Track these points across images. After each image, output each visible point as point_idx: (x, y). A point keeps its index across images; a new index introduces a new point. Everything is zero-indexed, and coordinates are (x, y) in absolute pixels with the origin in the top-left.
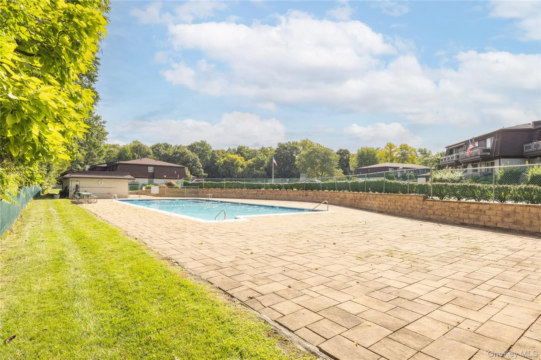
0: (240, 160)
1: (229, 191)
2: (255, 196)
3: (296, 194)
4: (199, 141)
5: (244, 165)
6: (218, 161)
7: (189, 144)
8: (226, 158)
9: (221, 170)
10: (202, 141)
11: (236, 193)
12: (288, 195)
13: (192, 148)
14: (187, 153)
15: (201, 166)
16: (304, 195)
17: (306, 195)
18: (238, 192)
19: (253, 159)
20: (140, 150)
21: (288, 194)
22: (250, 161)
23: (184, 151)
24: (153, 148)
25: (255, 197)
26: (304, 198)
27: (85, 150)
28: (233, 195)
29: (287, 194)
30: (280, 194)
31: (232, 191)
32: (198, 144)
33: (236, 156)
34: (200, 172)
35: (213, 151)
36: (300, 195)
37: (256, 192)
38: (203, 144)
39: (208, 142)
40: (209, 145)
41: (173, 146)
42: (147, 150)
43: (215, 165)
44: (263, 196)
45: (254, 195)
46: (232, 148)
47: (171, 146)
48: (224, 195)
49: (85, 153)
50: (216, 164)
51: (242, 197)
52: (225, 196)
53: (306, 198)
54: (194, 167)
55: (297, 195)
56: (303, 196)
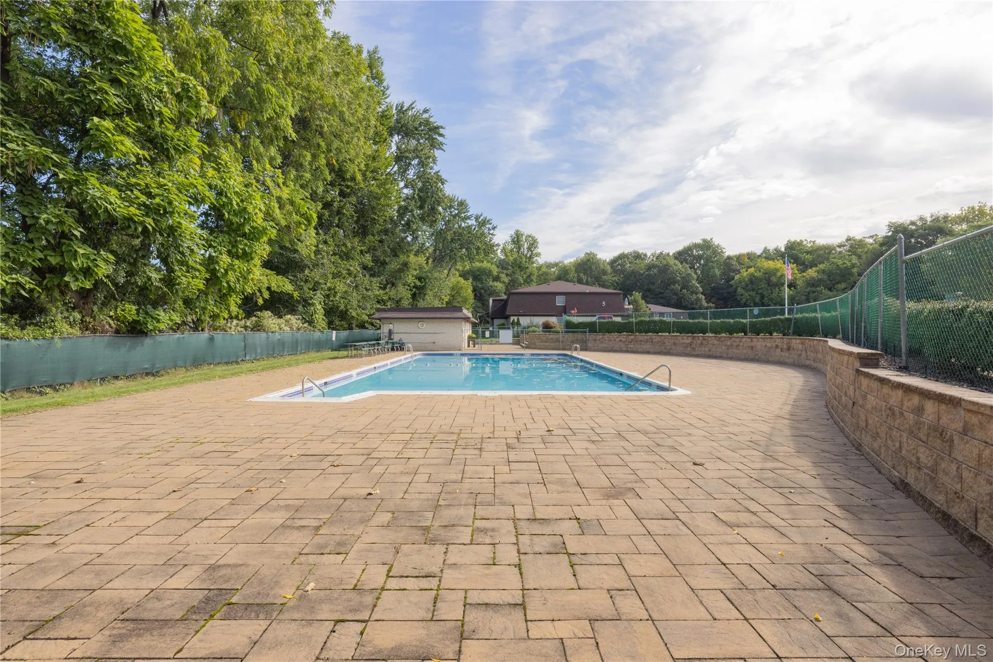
0: (789, 271)
1: (641, 338)
2: (689, 349)
3: (769, 345)
4: (698, 241)
5: (798, 282)
6: (737, 277)
7: (680, 247)
8: (753, 269)
9: (742, 295)
10: (704, 241)
11: (652, 342)
12: (752, 348)
13: (683, 255)
14: (671, 266)
15: (701, 289)
16: (785, 346)
17: (789, 349)
18: (656, 340)
19: (822, 266)
20: (590, 267)
21: (753, 344)
22: (812, 273)
23: (665, 263)
24: (613, 262)
25: (688, 352)
26: (783, 354)
27: (507, 275)
28: (647, 347)
29: (751, 344)
30: (737, 346)
31: (646, 338)
32: (696, 246)
33: (779, 264)
34: (698, 300)
35: (729, 258)
36: (777, 346)
37: (689, 341)
38: (706, 245)
39: (716, 241)
40: (718, 246)
41: (649, 254)
42: (602, 266)
43: (731, 286)
44: (703, 349)
45: (687, 347)
46: (771, 247)
47: (645, 255)
48: (632, 346)
49: (506, 280)
50: (732, 282)
51: (665, 351)
52: (634, 349)
53: (787, 355)
54: (685, 291)
55: (770, 348)
56: (782, 350)
